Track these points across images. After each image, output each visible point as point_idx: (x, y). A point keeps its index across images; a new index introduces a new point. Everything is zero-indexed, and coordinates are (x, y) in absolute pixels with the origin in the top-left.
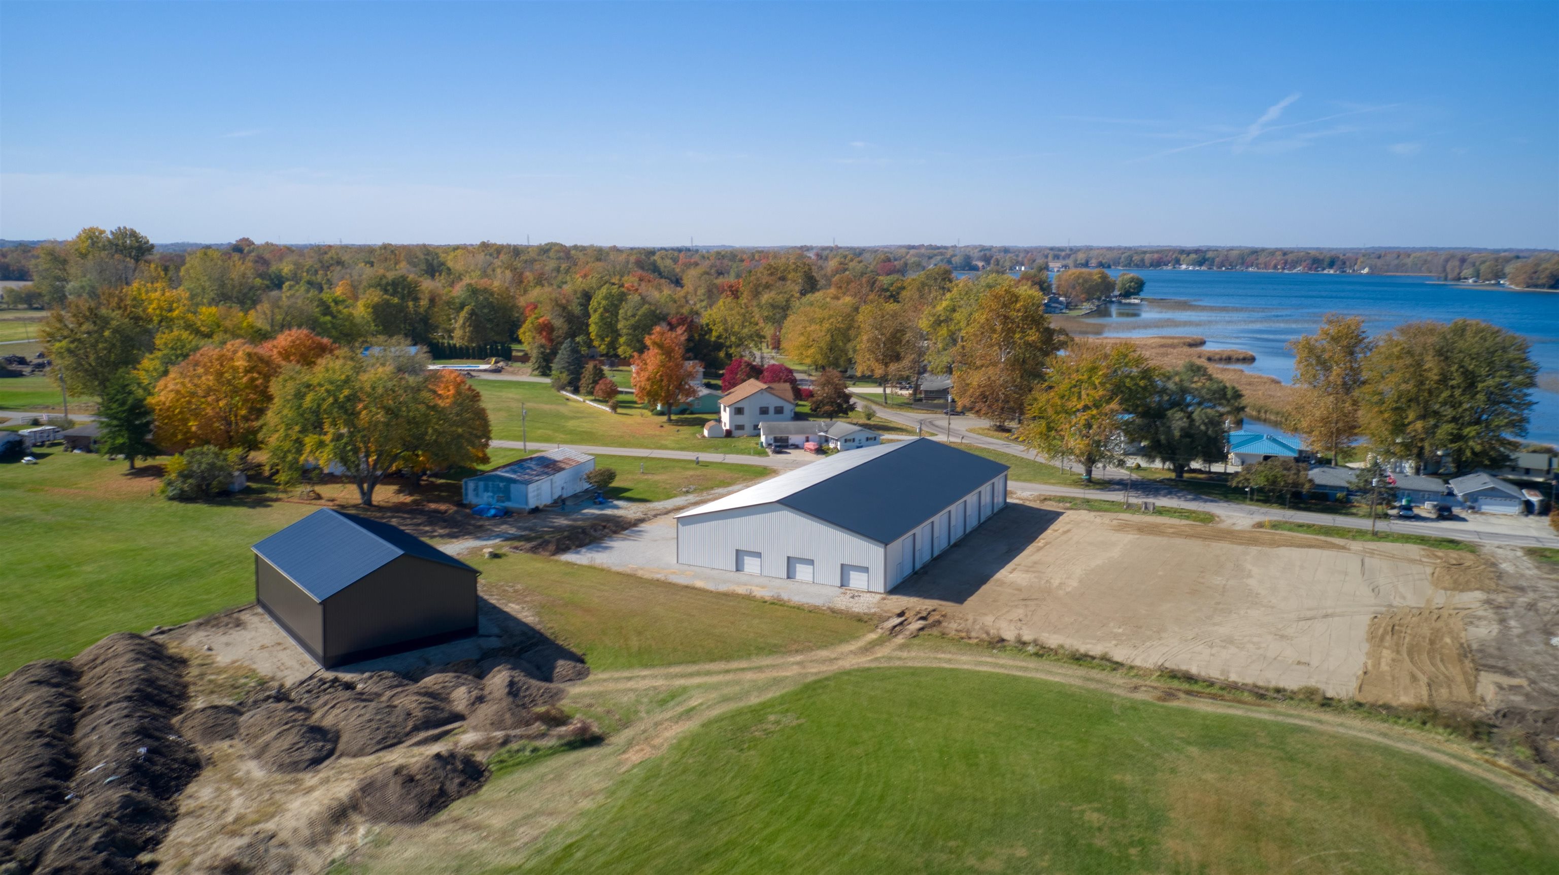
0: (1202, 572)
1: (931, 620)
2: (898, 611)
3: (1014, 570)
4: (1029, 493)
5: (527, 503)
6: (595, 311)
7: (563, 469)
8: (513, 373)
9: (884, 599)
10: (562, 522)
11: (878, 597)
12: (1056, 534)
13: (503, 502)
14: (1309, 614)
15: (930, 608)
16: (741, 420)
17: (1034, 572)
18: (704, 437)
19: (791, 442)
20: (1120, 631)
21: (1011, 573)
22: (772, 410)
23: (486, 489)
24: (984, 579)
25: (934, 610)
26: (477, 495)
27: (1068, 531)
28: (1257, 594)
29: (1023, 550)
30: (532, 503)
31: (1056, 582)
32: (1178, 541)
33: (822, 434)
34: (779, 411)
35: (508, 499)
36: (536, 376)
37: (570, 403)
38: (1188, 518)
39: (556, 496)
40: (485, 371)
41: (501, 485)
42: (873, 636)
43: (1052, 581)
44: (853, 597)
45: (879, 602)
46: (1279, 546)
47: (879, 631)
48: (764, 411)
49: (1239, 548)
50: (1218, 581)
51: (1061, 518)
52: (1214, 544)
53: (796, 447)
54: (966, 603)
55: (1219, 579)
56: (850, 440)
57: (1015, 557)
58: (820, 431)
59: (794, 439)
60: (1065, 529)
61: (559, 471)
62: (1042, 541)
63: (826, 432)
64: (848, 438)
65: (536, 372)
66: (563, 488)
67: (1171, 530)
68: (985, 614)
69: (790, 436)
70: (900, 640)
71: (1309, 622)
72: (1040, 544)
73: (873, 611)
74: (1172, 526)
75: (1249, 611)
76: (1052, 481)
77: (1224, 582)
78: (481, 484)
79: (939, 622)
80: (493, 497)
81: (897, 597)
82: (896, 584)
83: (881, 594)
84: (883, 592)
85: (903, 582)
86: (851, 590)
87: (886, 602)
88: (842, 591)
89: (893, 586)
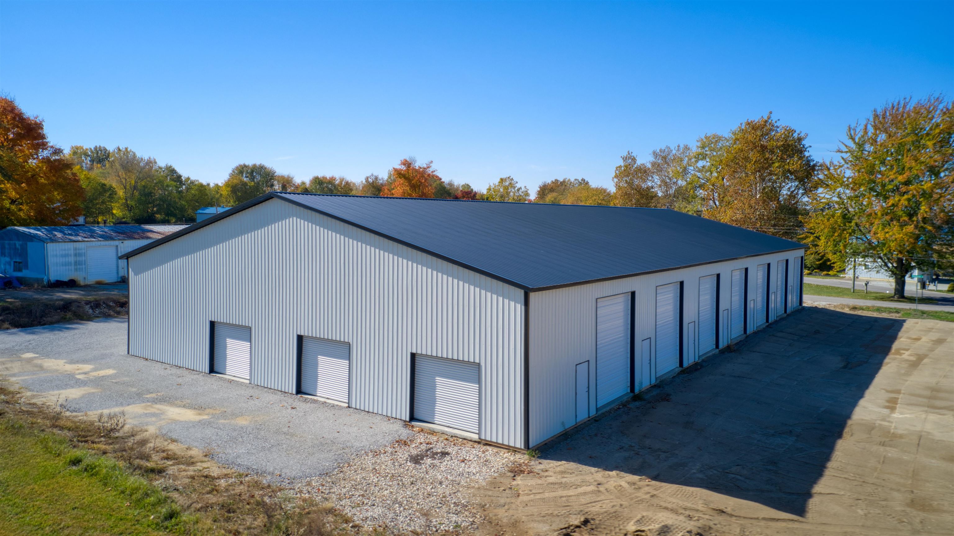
5: (46, 274)
9: (517, 472)
11: (502, 460)
13: (20, 270)
30: (58, 274)
35: (27, 266)
41: (18, 244)
44: (416, 460)
45: (494, 484)
61: (135, 239)
80: (9, 264)
81: (563, 465)
82: (570, 423)
83: (514, 450)
84: (519, 443)
85: (595, 420)
86: (433, 432)
87: (519, 480)
88: (405, 433)
89: (559, 430)
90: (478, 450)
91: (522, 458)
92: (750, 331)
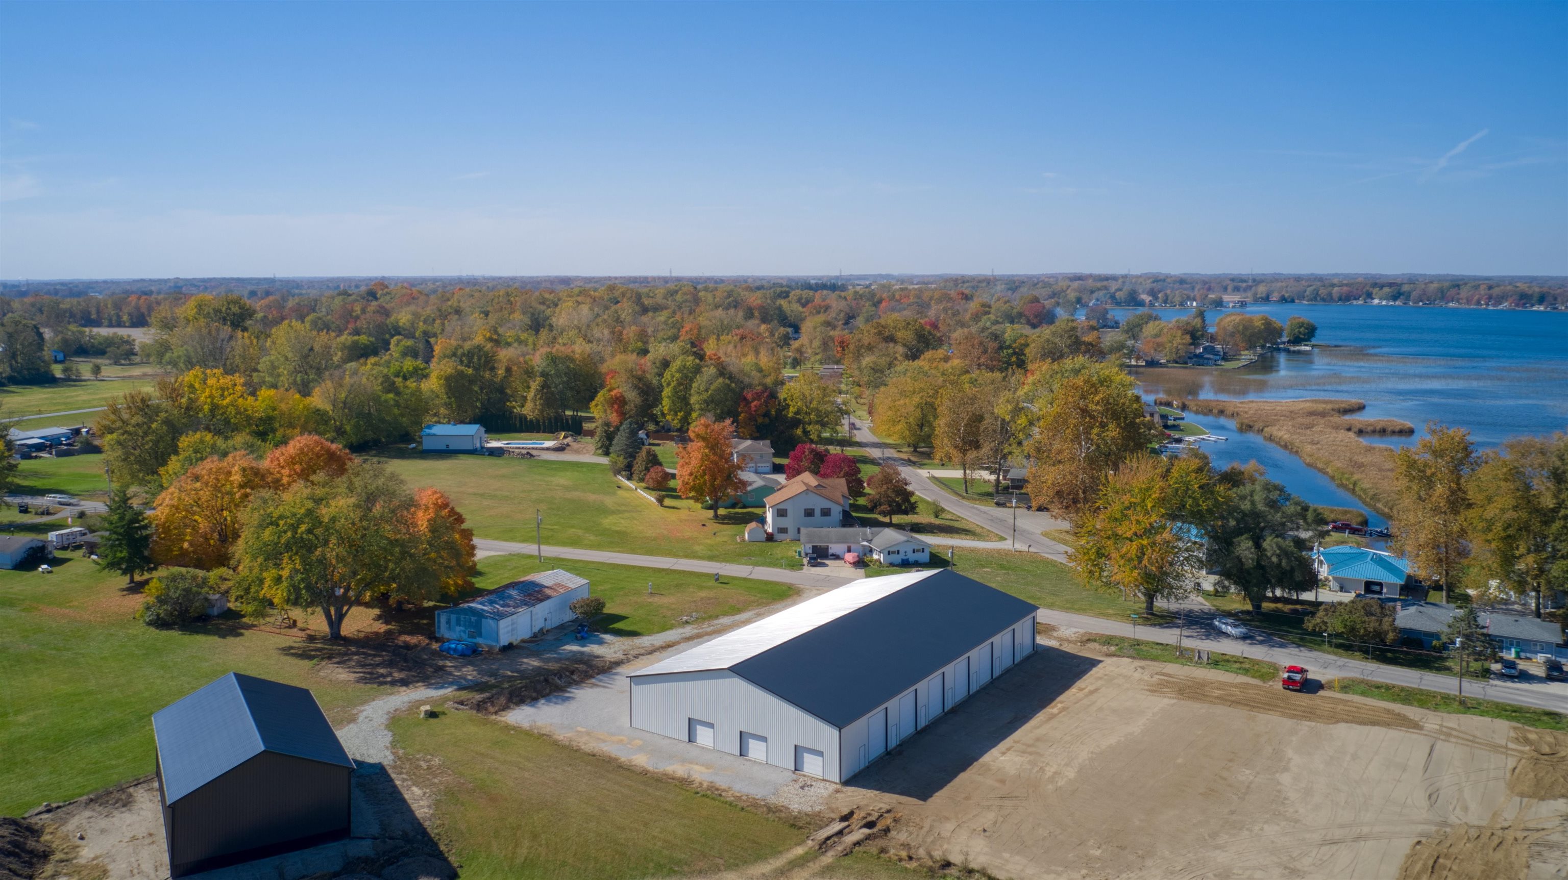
0: (1231, 761)
1: (880, 826)
2: (845, 811)
3: (1009, 749)
4: (1074, 630)
5: (498, 641)
6: (669, 384)
7: (549, 597)
8: (577, 452)
9: (837, 791)
10: (535, 663)
11: (832, 787)
12: (1081, 695)
13: (474, 637)
14: (1338, 834)
15: (886, 807)
16: (784, 522)
17: (1031, 754)
18: (744, 540)
19: (831, 551)
20: (1098, 853)
21: (1004, 753)
22: (818, 512)
23: (458, 623)
24: (965, 763)
25: (888, 811)
26: (449, 629)
27: (1096, 690)
28: (1285, 799)
29: (1031, 718)
30: (504, 640)
31: (1050, 771)
32: (1220, 710)
33: (865, 543)
34: (826, 513)
35: (480, 635)
36: (599, 455)
37: (620, 492)
38: (1246, 672)
39: (536, 630)
40: (548, 449)
42: (799, 851)
43: (1047, 769)
44: (802, 788)
45: (830, 796)
46: (1337, 722)
47: (810, 843)
48: (809, 513)
49: (1289, 723)
50: (1245, 775)
51: (1095, 670)
52: (1261, 716)
53: (837, 557)
54: (930, 800)
55: (1247, 772)
56: (893, 552)
57: (1016, 729)
58: (864, 540)
59: (834, 548)
60: (1091, 688)
61: (541, 601)
62: (1060, 706)
63: (870, 541)
64: (892, 550)
65: (600, 451)
66: (546, 620)
67: (1217, 693)
68: (947, 819)
69: (830, 546)
70: (828, 858)
71: (1335, 847)
72: (1055, 711)
73: (817, 809)
74: (1222, 685)
75: (1266, 826)
76: (1110, 611)
77: (1251, 778)
78: (453, 617)
79: (887, 830)
80: (464, 632)
81: (853, 788)
82: (857, 771)
83: (836, 783)
84: (838, 781)
85: (868, 767)
86: (805, 776)
87: (838, 795)
88: (794, 777)
89: (852, 774)
90: (822, 784)
91: (839, 786)
92: (971, 693)
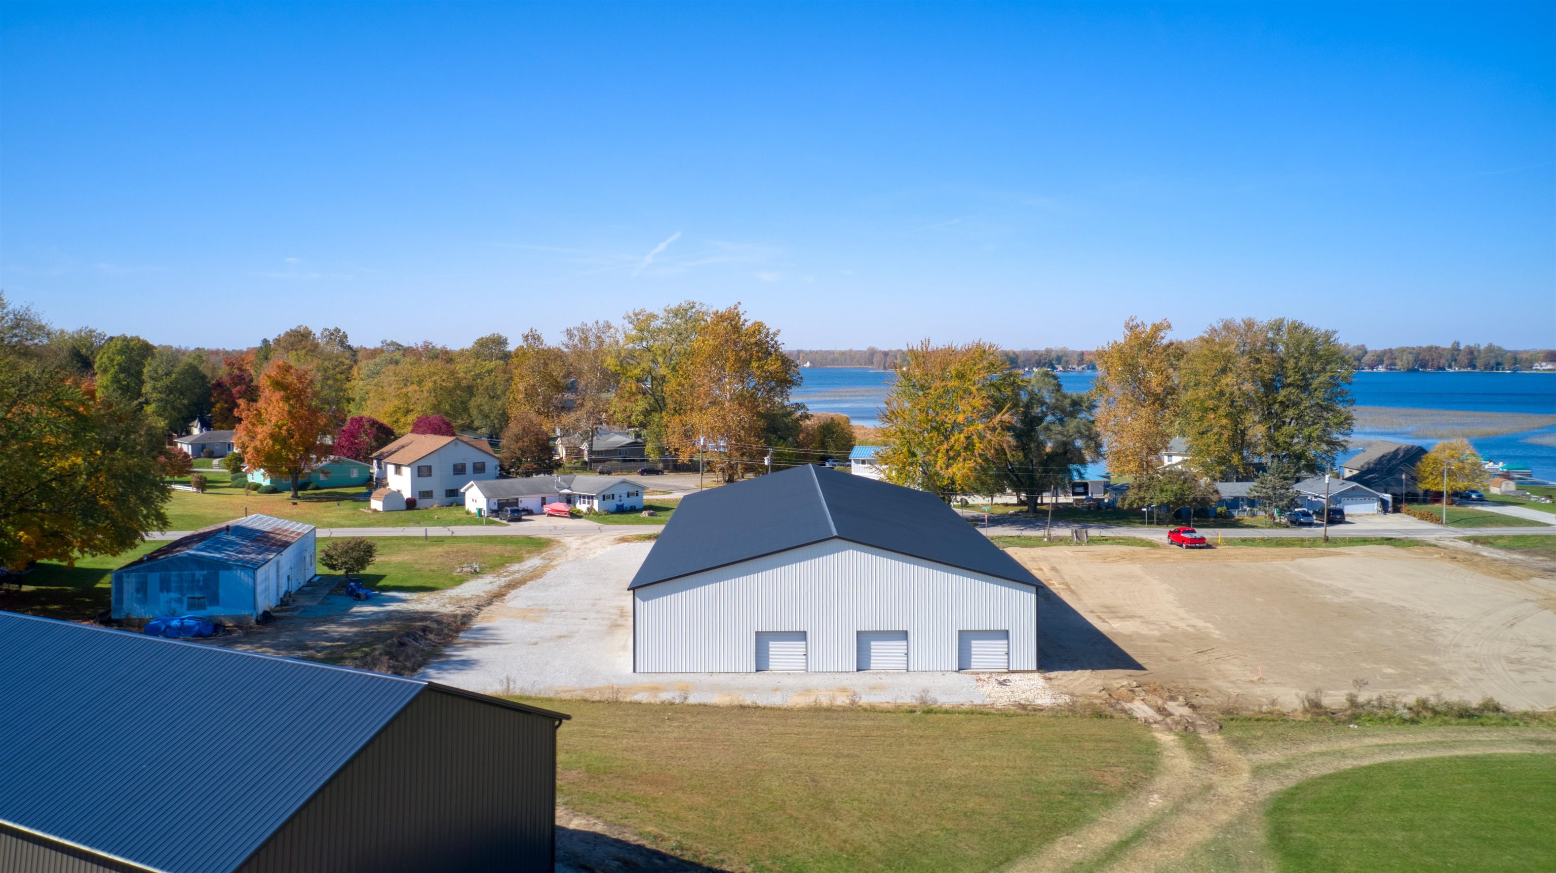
5: (255, 607)
7: (288, 543)
9: (1048, 679)
11: (1035, 677)
16: (427, 484)
18: (376, 512)
19: (523, 506)
22: (469, 468)
23: (165, 586)
33: (565, 491)
34: (480, 468)
35: (215, 600)
38: (1129, 544)
41: (199, 574)
42: (1166, 737)
44: (1002, 684)
47: (1157, 726)
48: (459, 470)
53: (530, 512)
54: (1147, 668)
56: (608, 497)
58: (561, 488)
59: (526, 502)
61: (284, 546)
66: (289, 578)
69: (519, 499)
78: (154, 577)
80: (180, 601)
81: (1058, 673)
83: (1032, 672)
84: (1035, 668)
90: (1016, 676)
91: (1040, 674)
